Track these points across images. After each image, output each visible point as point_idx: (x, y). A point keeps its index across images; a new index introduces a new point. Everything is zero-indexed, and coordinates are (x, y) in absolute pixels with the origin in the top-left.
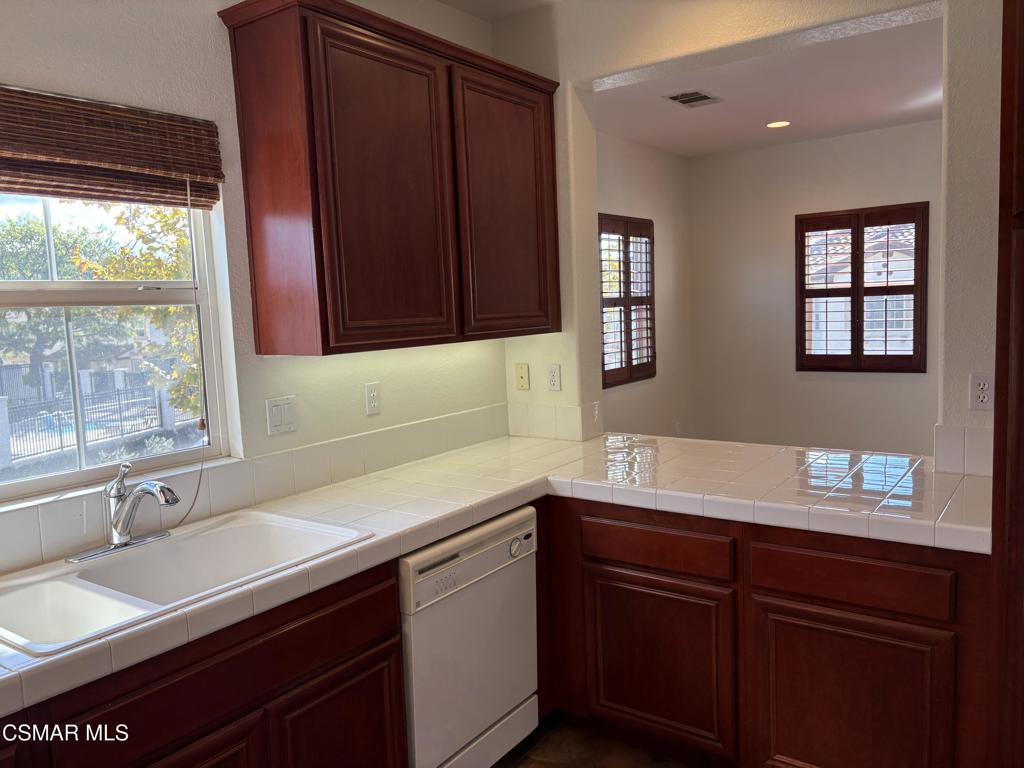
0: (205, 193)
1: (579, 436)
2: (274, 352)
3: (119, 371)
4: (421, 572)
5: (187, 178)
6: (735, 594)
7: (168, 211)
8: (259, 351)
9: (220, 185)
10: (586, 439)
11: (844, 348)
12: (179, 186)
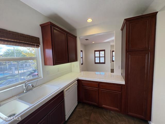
0: (38, 46)
2: (47, 65)
3: (28, 64)
4: (66, 91)
5: (35, 44)
6: (98, 89)
7: (33, 48)
8: (45, 65)
9: (40, 45)
11: (99, 62)
12: (34, 45)
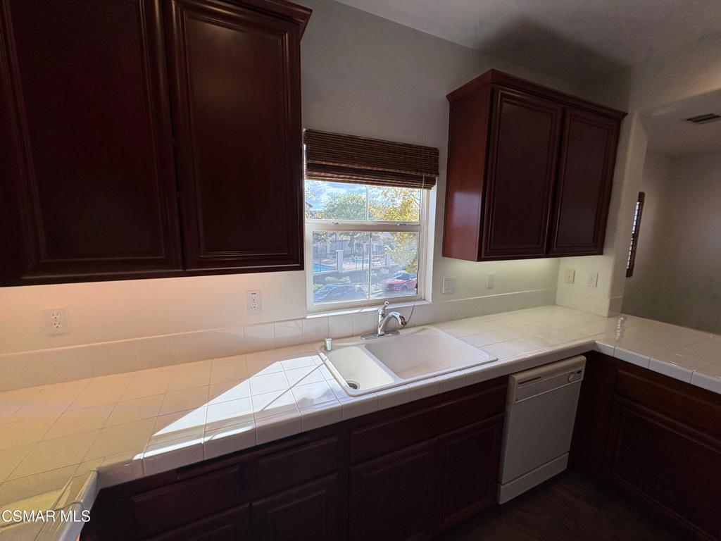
1: (606, 314)
4: (520, 383)
5: (424, 175)
8: (444, 255)
9: (437, 178)
10: (610, 316)
12: (420, 179)
